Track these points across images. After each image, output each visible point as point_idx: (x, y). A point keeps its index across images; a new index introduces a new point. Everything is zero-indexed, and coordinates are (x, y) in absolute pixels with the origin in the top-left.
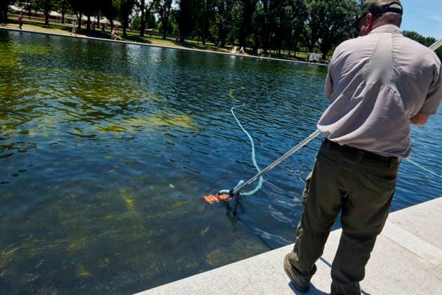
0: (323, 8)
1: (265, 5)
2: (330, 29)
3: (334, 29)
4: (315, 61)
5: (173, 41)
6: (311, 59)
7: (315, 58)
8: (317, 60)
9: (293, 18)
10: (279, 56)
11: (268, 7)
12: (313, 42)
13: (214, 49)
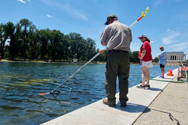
0: (75, 42)
1: (51, 42)
2: (79, 50)
3: (80, 50)
4: (76, 62)
5: (7, 59)
6: (74, 61)
7: (76, 61)
8: (77, 62)
9: (64, 47)
10: (60, 62)
11: (53, 43)
12: (73, 55)
13: (29, 61)
